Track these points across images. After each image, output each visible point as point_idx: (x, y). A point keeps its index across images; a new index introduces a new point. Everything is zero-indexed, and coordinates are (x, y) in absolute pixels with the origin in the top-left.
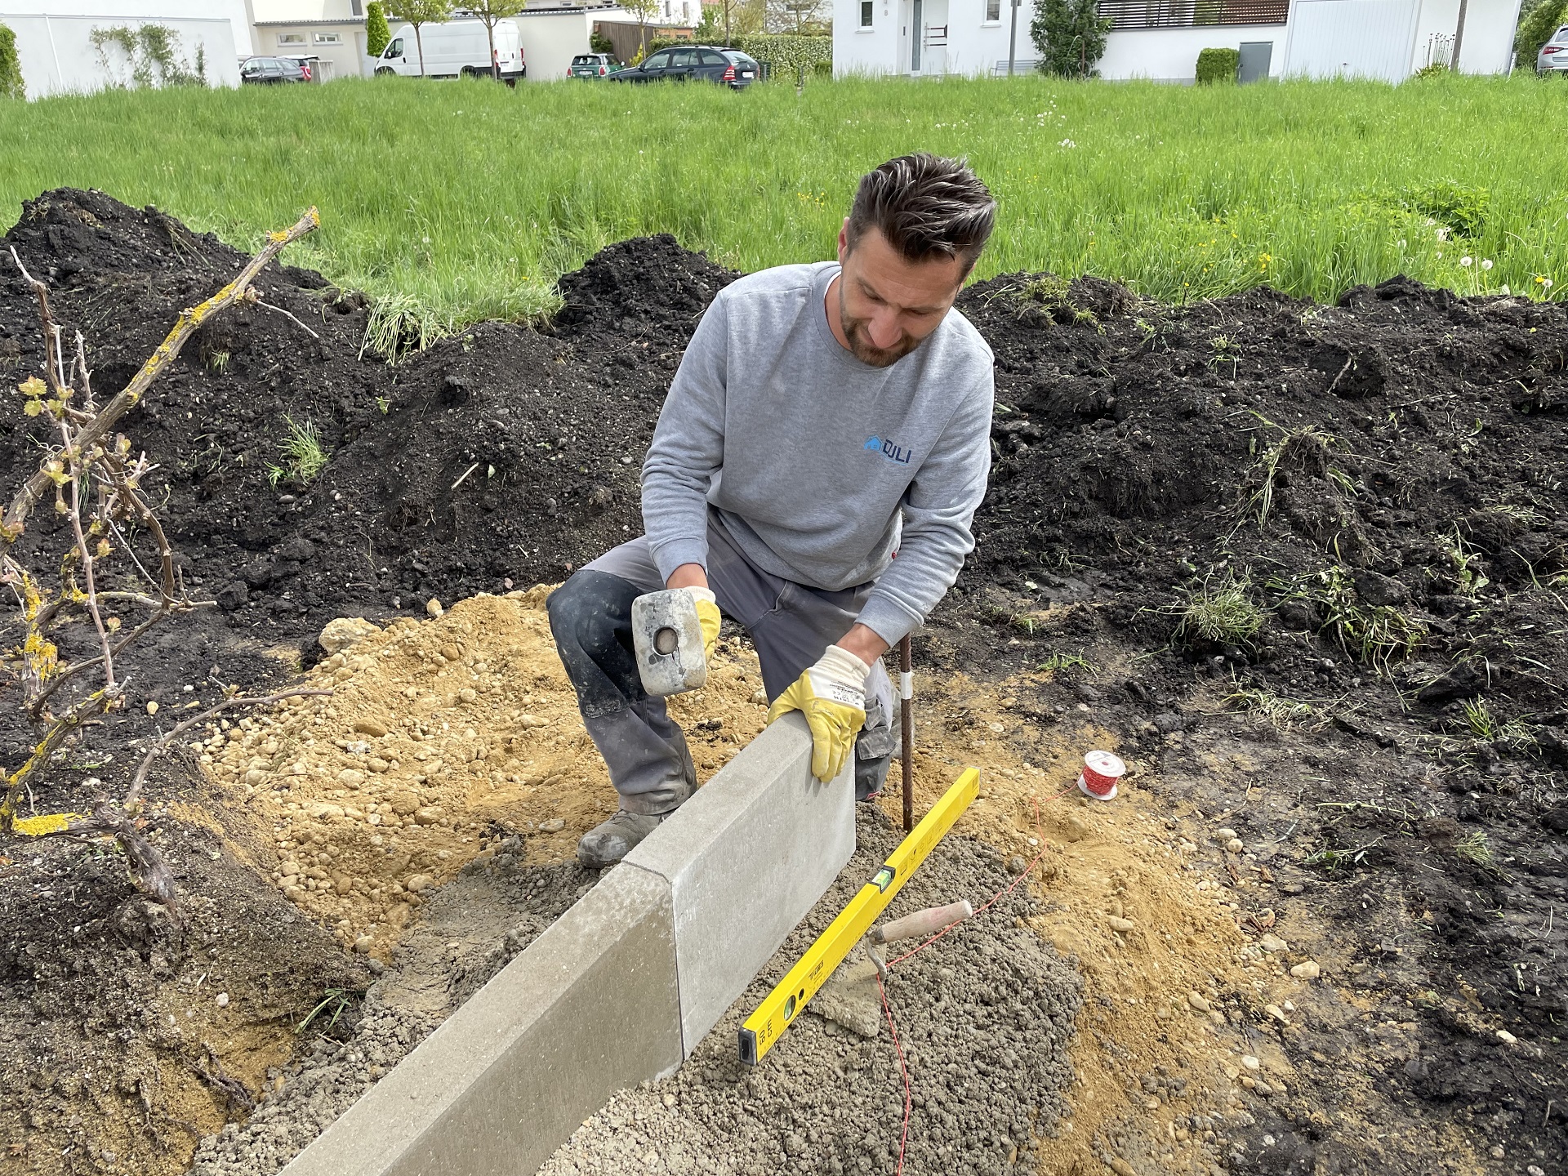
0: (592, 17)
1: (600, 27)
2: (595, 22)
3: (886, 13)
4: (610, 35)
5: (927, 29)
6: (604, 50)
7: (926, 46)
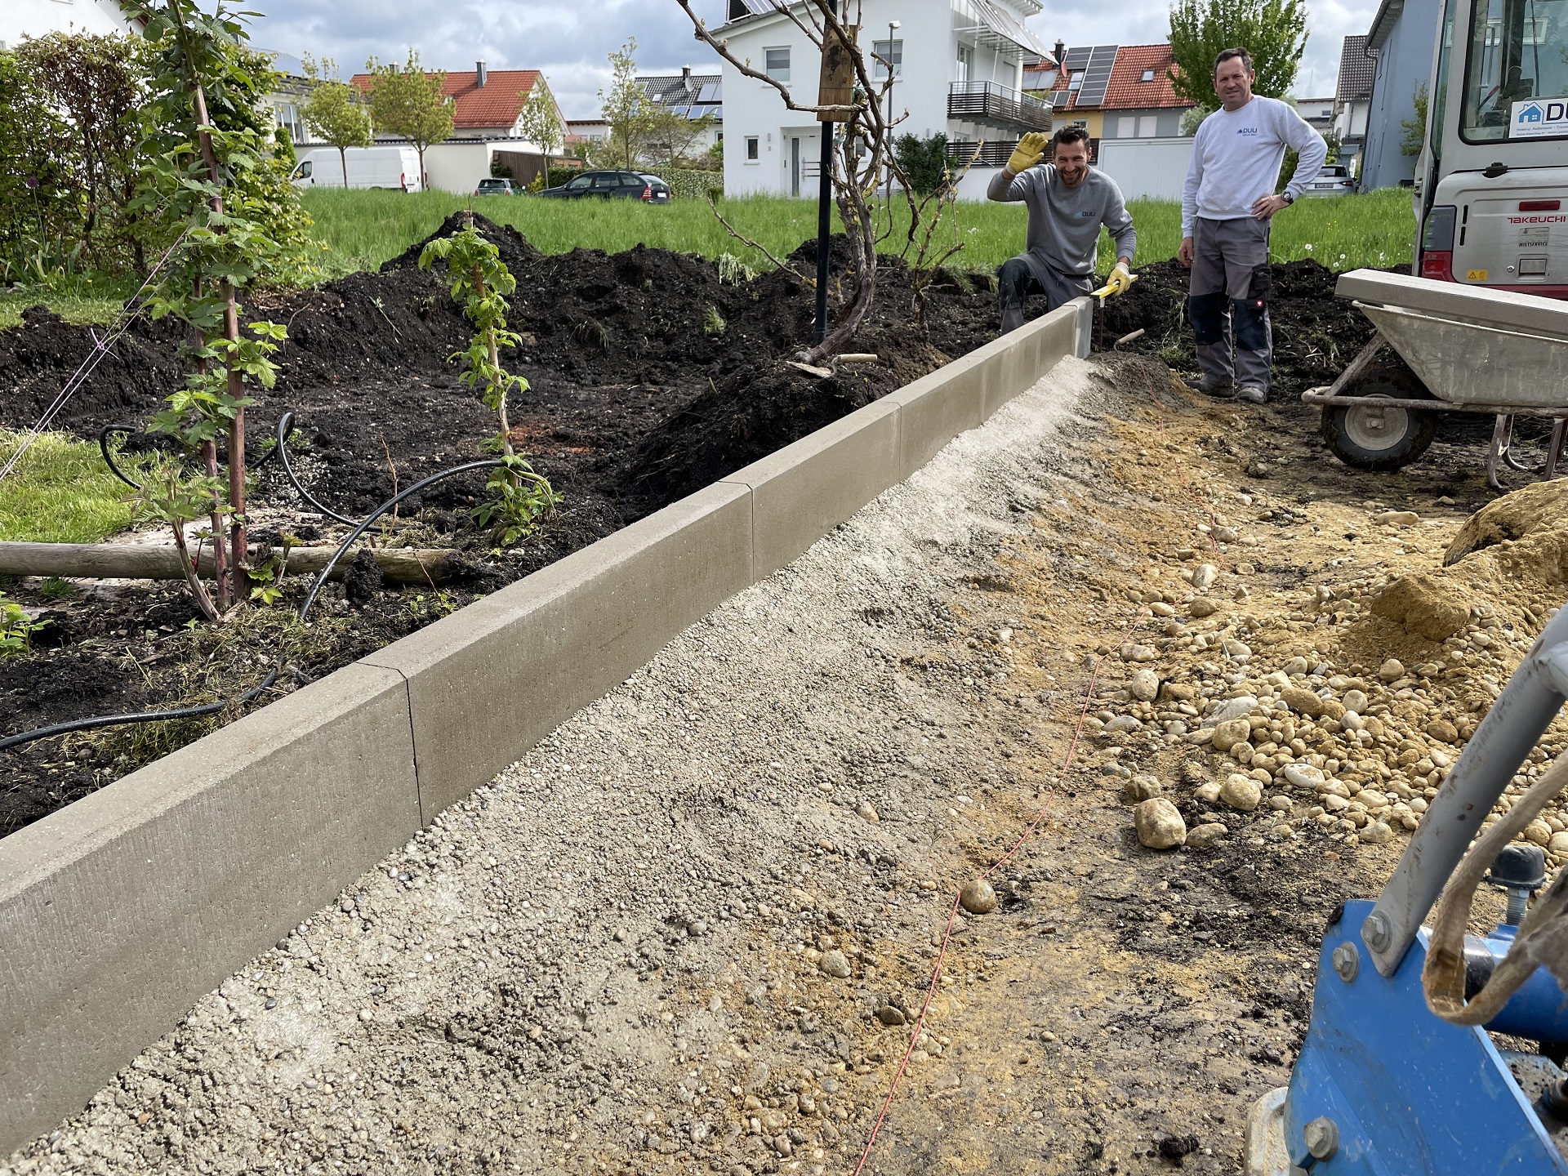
0: (492, 147)
1: (499, 156)
2: (494, 152)
3: (770, 149)
4: (510, 163)
5: (804, 162)
6: (505, 176)
7: (804, 177)
